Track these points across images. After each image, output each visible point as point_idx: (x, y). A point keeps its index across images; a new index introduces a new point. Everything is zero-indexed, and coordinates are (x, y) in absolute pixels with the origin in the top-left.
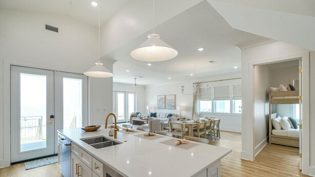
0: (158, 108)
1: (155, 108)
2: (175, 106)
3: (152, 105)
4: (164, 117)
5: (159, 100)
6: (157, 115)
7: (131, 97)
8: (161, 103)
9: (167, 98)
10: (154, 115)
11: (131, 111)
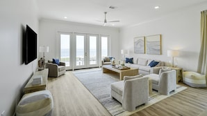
0: (135, 53)
1: (131, 52)
2: (161, 49)
3: (128, 49)
4: (144, 63)
5: (136, 43)
6: (135, 61)
7: (104, 40)
8: (139, 46)
9: (148, 39)
10: (130, 61)
11: (105, 55)
